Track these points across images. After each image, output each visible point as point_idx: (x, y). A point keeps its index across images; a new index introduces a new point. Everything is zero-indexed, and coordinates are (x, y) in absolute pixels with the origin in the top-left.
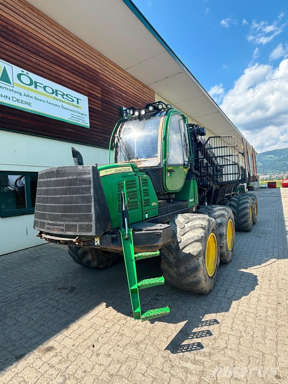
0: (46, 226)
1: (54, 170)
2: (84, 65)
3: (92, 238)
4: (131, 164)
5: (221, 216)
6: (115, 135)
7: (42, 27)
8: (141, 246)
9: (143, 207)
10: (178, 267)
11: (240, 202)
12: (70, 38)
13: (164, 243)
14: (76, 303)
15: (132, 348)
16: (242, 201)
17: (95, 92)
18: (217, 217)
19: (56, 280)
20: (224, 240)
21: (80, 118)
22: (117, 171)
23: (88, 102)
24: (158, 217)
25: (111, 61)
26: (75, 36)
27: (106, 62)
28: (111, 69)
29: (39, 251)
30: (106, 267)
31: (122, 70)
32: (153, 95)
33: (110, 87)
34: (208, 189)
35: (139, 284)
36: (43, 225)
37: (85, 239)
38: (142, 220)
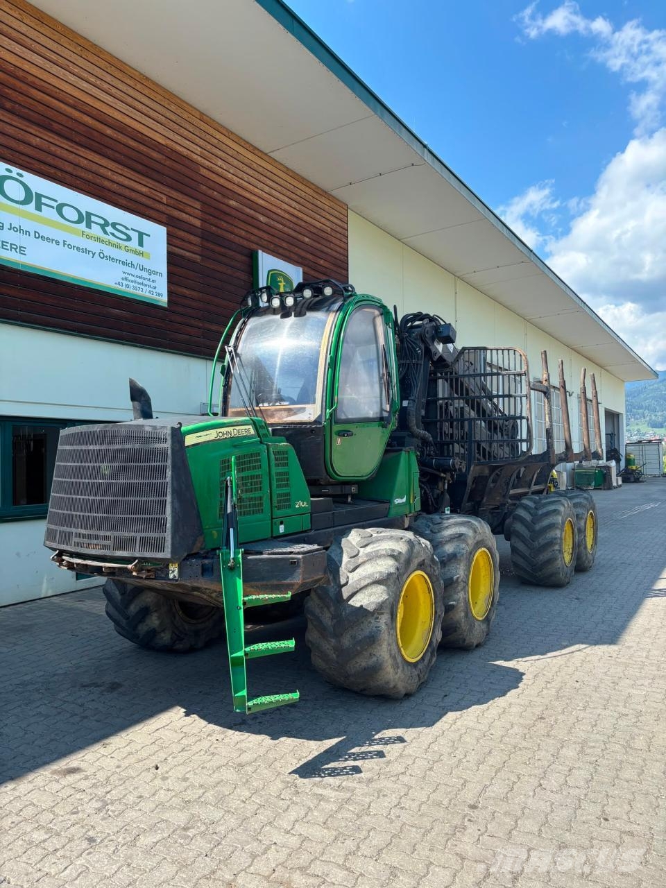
0: (75, 539)
1: (95, 430)
2: (160, 146)
3: (165, 563)
4: (252, 420)
5: (457, 538)
6: (226, 347)
7: (61, 60)
8: (259, 584)
9: (275, 510)
10: (338, 636)
11: (540, 512)
12: (128, 81)
13: (304, 579)
14: (121, 710)
15: (228, 771)
16: (545, 510)
17: (186, 213)
18: (446, 541)
19: (77, 671)
20: (459, 592)
21: (145, 282)
22: (221, 434)
23: (168, 240)
24: (310, 534)
25: (232, 133)
26: (141, 74)
27: (217, 137)
28: (230, 153)
29: (28, 615)
30: (191, 650)
31: (260, 154)
32: (341, 216)
33: (226, 201)
34: (452, 476)
35: (248, 649)
36: (66, 537)
37: (149, 566)
38: (272, 537)
